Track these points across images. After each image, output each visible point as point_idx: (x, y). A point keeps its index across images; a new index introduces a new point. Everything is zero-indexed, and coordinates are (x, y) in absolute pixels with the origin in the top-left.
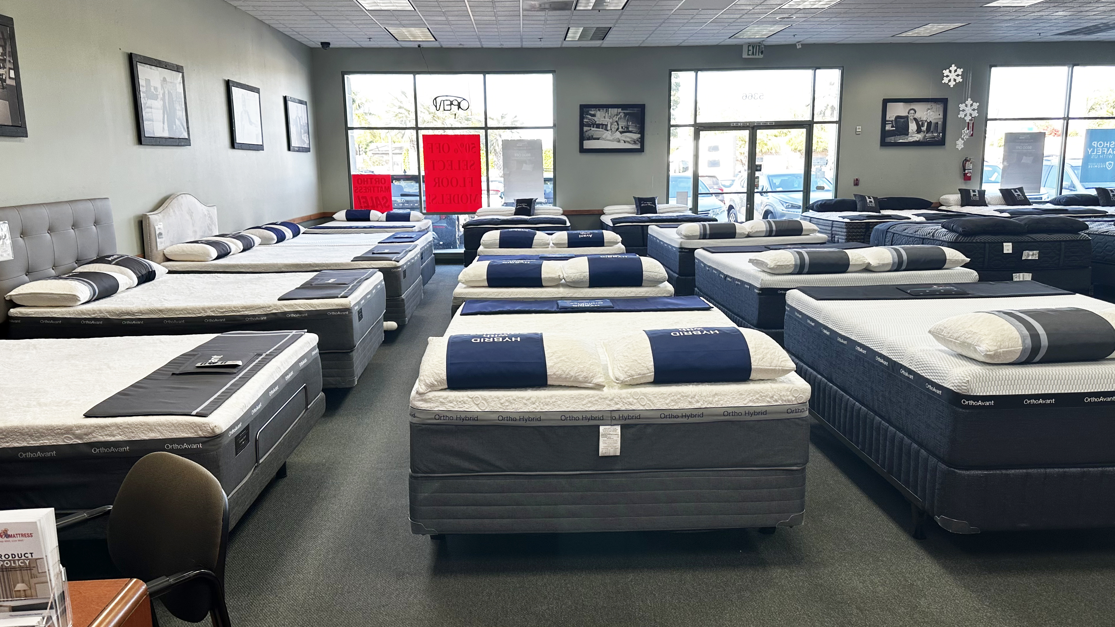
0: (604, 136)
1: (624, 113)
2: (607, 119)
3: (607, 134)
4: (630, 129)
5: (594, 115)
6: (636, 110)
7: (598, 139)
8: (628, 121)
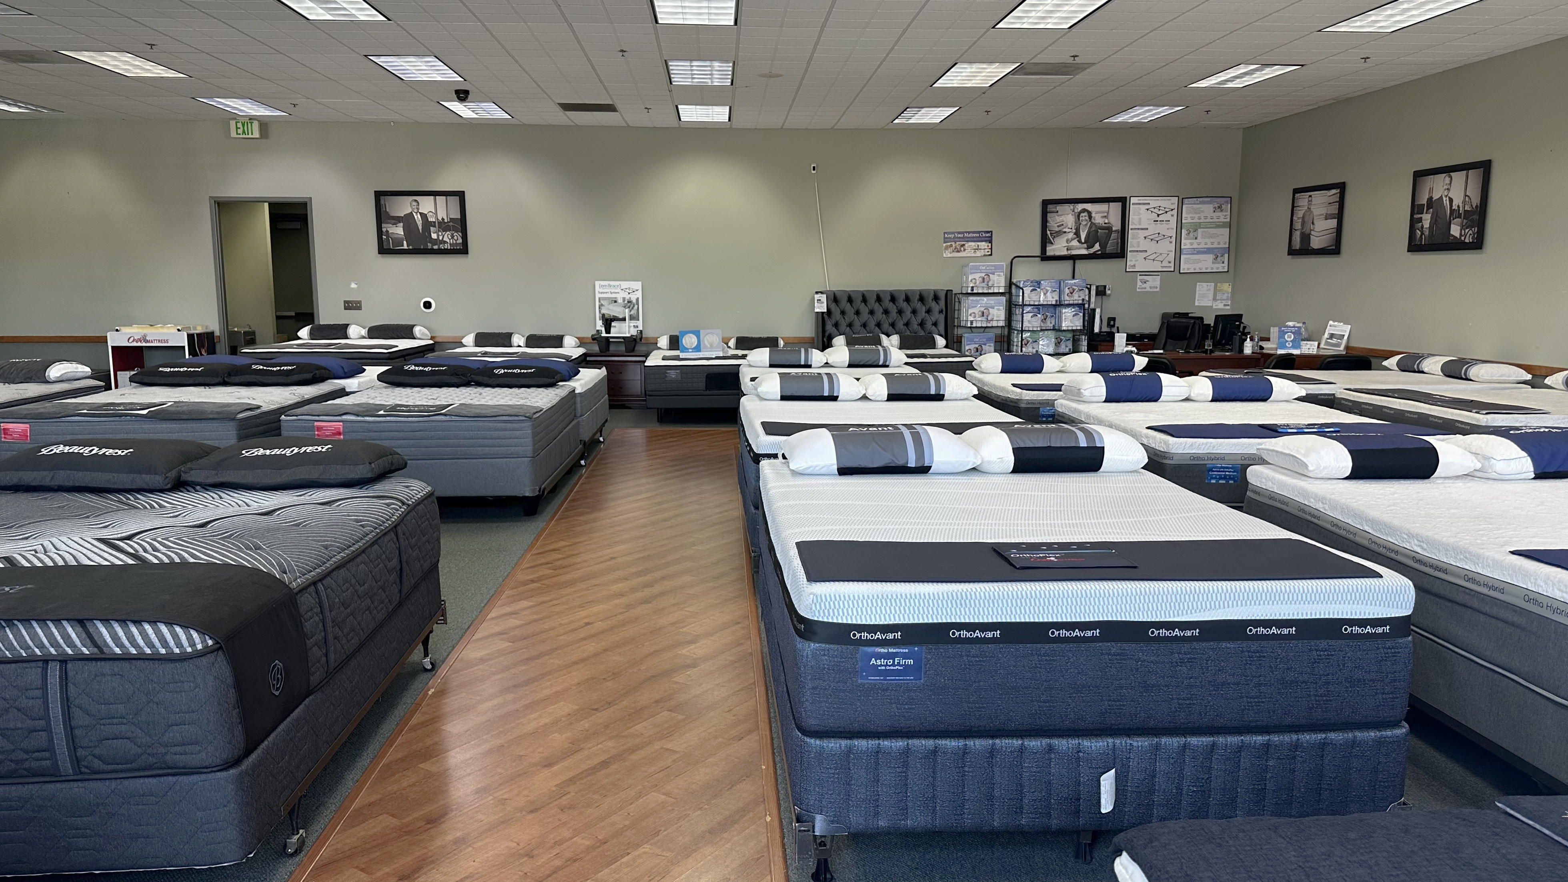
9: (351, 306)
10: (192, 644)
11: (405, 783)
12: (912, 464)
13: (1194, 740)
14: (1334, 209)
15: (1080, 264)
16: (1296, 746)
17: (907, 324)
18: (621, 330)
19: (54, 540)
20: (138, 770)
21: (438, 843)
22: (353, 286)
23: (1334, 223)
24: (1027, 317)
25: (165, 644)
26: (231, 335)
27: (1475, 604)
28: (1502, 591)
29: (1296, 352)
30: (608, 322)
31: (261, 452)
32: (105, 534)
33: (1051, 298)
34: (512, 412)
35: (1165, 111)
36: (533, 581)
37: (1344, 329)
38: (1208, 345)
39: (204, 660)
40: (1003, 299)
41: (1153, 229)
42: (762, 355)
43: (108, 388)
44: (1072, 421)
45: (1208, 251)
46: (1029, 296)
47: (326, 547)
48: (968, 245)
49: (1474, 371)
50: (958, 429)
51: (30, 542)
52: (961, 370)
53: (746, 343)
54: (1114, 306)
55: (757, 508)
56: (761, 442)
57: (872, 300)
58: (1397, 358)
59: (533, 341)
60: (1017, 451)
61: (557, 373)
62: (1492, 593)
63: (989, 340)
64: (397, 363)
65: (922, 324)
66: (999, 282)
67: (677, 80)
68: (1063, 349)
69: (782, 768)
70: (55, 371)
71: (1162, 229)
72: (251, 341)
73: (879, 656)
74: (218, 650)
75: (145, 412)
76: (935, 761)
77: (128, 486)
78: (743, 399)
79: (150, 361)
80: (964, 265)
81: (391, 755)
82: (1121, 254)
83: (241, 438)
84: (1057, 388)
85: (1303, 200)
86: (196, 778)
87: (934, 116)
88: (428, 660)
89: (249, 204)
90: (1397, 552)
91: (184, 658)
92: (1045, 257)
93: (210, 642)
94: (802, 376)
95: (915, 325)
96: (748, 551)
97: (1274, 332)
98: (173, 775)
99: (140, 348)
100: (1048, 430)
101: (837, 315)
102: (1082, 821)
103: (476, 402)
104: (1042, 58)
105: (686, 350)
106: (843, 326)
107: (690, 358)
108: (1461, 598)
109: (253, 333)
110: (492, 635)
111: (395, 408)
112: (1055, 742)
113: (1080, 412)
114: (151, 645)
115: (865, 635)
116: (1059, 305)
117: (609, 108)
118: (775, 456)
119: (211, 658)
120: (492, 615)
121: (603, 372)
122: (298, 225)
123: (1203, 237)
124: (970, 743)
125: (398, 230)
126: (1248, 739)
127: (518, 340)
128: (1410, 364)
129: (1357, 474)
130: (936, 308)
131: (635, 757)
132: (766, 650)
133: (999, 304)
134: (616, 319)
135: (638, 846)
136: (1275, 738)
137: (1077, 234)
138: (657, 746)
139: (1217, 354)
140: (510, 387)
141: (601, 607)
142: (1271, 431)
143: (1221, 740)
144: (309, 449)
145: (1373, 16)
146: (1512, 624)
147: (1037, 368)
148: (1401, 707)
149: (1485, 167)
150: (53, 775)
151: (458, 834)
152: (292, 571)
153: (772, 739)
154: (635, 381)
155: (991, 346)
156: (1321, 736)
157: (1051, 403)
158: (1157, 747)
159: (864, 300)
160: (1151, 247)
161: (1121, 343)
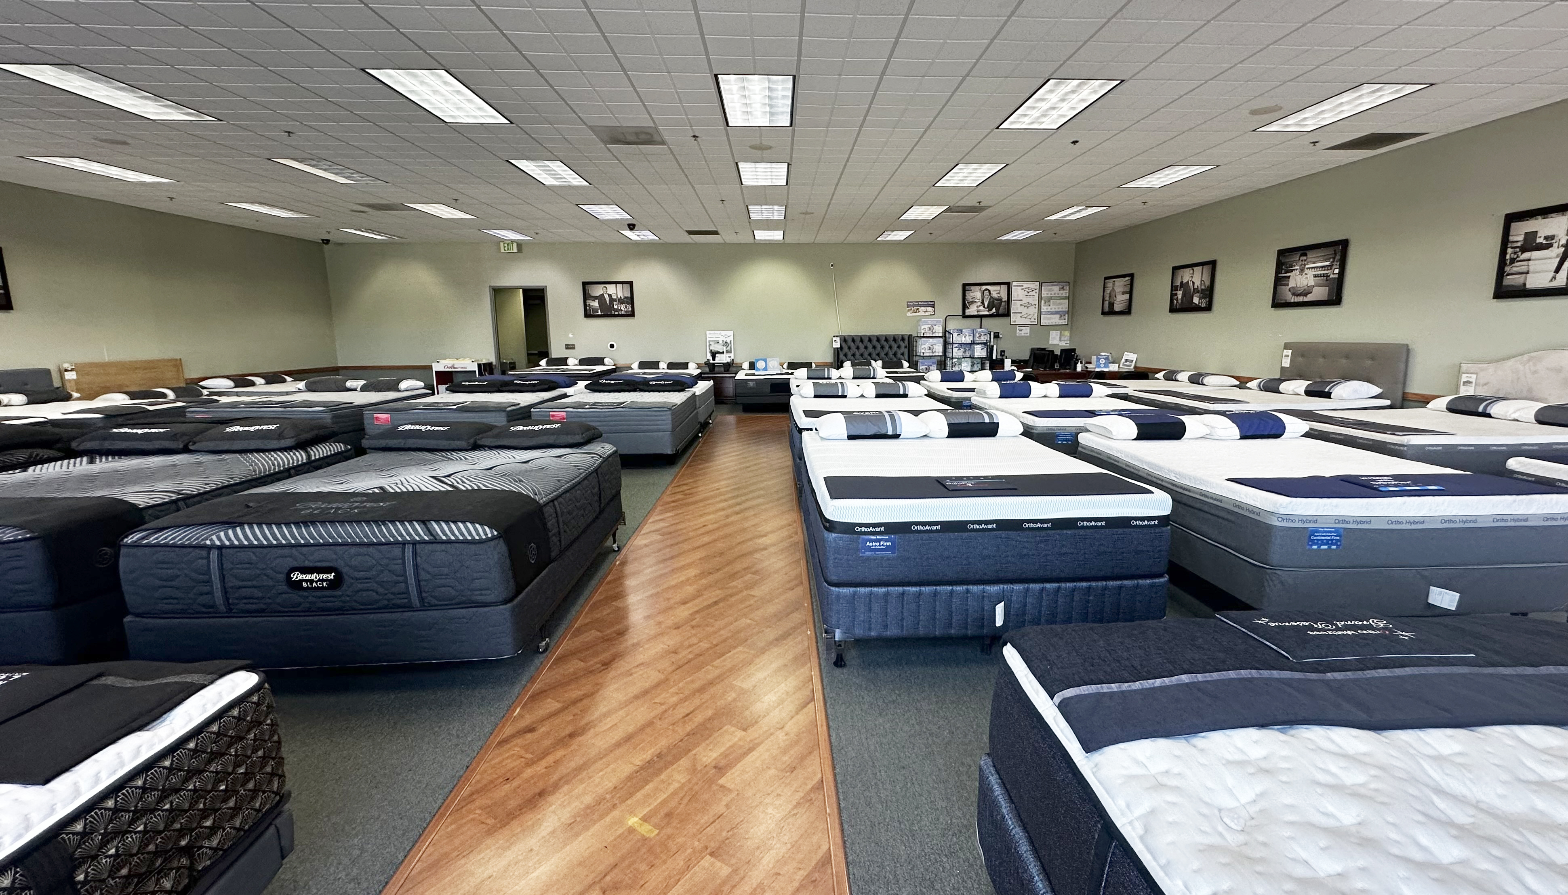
9: (569, 347)
10: (486, 534)
11: (605, 613)
12: (890, 433)
13: (1048, 585)
14: (1128, 289)
15: (984, 320)
16: (1105, 588)
17: (886, 354)
18: (721, 359)
19: (407, 478)
20: (456, 604)
21: (623, 646)
22: (571, 336)
23: (1127, 296)
24: (955, 350)
25: (470, 534)
26: (502, 364)
27: (1206, 508)
28: (1221, 501)
29: (1106, 370)
30: (714, 354)
31: (521, 428)
32: (435, 474)
33: (969, 340)
34: (659, 405)
35: (1032, 233)
36: (673, 502)
37: (1133, 357)
38: (1057, 366)
39: (492, 543)
40: (941, 340)
41: (1026, 300)
42: (802, 372)
43: (433, 394)
44: (980, 409)
45: (1056, 313)
46: (956, 338)
47: (559, 481)
48: (921, 309)
49: (1207, 380)
50: (916, 413)
51: (393, 478)
52: (918, 380)
53: (793, 366)
54: (1003, 344)
55: (800, 459)
56: (802, 421)
57: (866, 340)
58: (1163, 372)
59: (671, 366)
60: (950, 425)
61: (685, 383)
62: (1215, 502)
63: (933, 363)
64: (596, 379)
65: (895, 354)
66: (939, 330)
67: (753, 216)
68: (975, 368)
69: (817, 605)
70: (403, 385)
71: (1030, 300)
72: (513, 366)
73: (871, 541)
74: (500, 537)
75: (455, 407)
76: (903, 599)
77: (446, 448)
78: (792, 398)
79: (457, 379)
80: (919, 320)
81: (596, 597)
82: (1007, 314)
83: (509, 421)
84: (972, 390)
85: (1110, 283)
86: (486, 609)
87: (901, 235)
88: (615, 545)
89: (512, 289)
90: (1162, 480)
91: (481, 542)
92: (964, 316)
93: (496, 533)
94: (826, 384)
95: (891, 354)
96: (796, 484)
97: (1094, 358)
98: (475, 607)
99: (452, 372)
100: (967, 413)
101: (846, 349)
102: (985, 631)
103: (639, 400)
104: (962, 203)
105: (759, 370)
106: (850, 356)
107: (761, 374)
108: (1198, 505)
109: (514, 363)
110: (650, 532)
111: (595, 404)
112: (971, 587)
113: (985, 404)
114: (462, 534)
115: (864, 529)
116: (973, 343)
117: (715, 233)
118: (811, 429)
119: (497, 541)
120: (650, 521)
121: (711, 383)
122: (538, 302)
123: (1054, 304)
124: (923, 589)
125: (596, 304)
126: (1078, 584)
127: (663, 365)
128: (1171, 376)
129: (1139, 438)
130: (903, 345)
131: (733, 599)
132: (807, 541)
133: (939, 343)
134: (718, 352)
135: (735, 647)
136: (1094, 584)
137: (983, 303)
138: (745, 593)
139: (1062, 371)
140: (659, 391)
141: (712, 516)
142: (1092, 414)
143: (1063, 585)
144: (548, 426)
145: (1149, 178)
146: (1227, 520)
147: (960, 377)
148: (1163, 566)
149: (1213, 264)
150: (408, 607)
151: (635, 641)
152: (540, 494)
153: (810, 590)
154: (729, 388)
155: (934, 367)
156: (1119, 583)
157: (969, 399)
158: (1028, 590)
159: (862, 341)
160: (1024, 311)
161: (1008, 365)
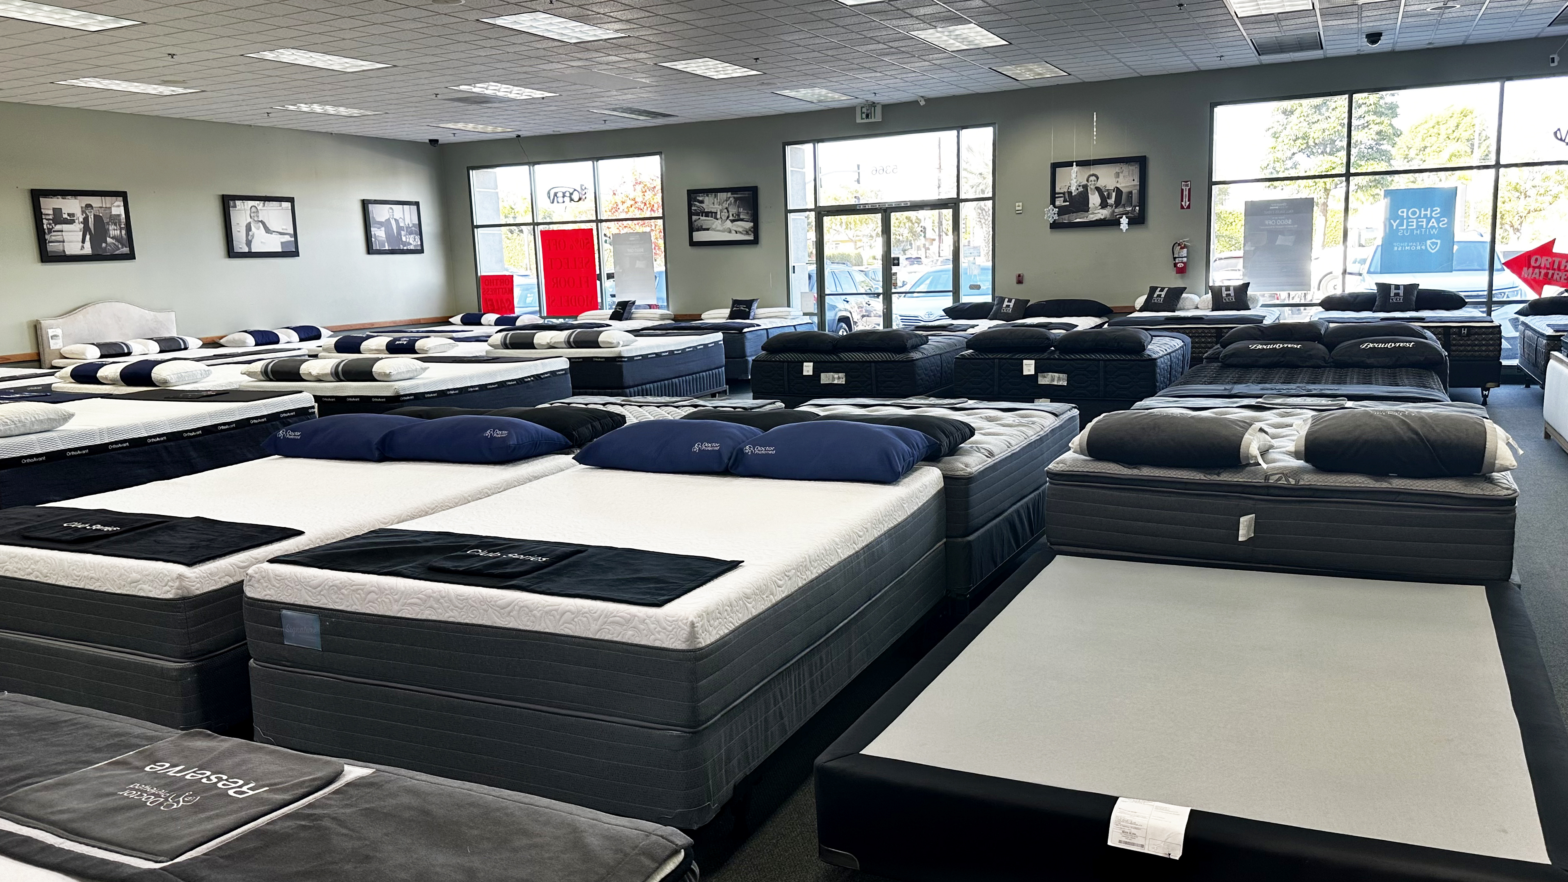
0: (714, 227)
1: (734, 198)
2: (717, 206)
3: (717, 224)
4: (742, 217)
5: (702, 202)
6: (746, 194)
7: (708, 229)
8: (739, 207)
